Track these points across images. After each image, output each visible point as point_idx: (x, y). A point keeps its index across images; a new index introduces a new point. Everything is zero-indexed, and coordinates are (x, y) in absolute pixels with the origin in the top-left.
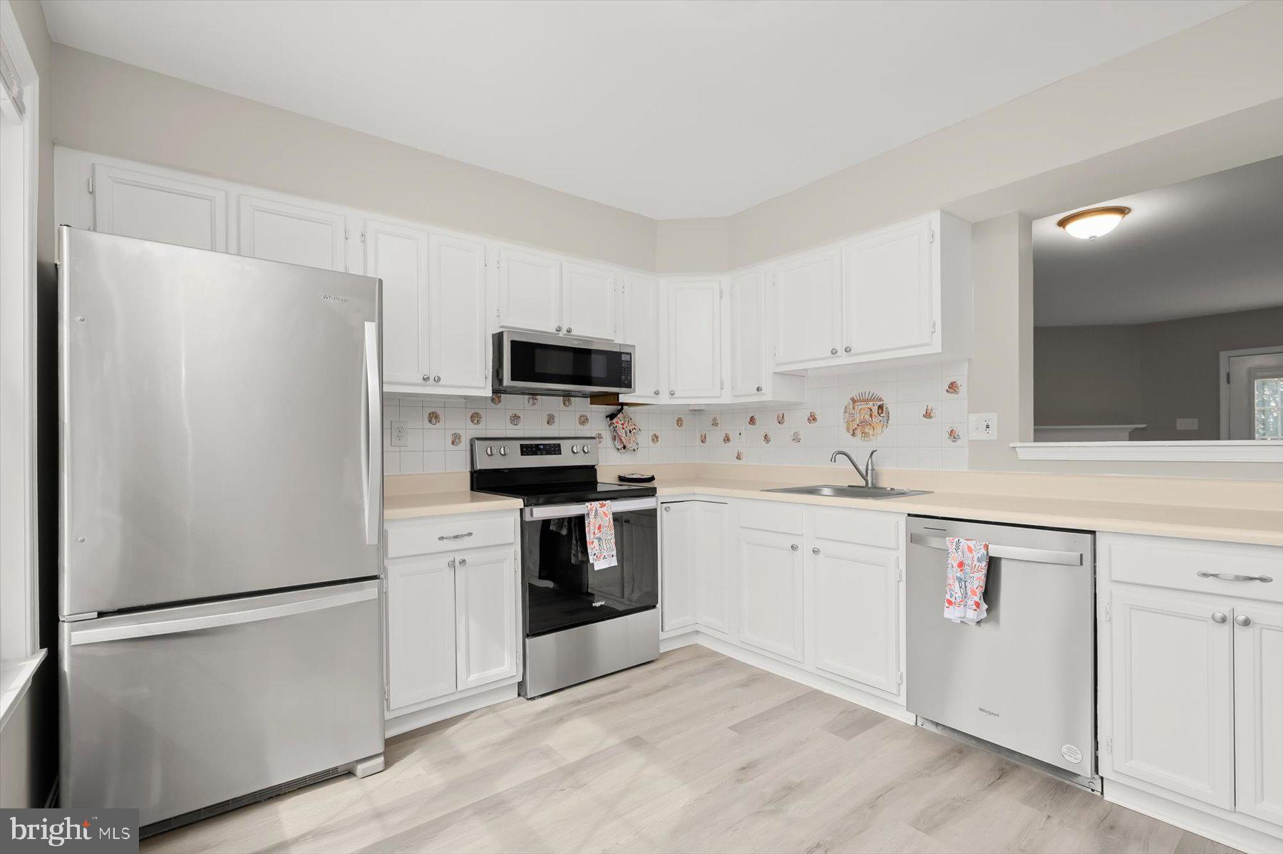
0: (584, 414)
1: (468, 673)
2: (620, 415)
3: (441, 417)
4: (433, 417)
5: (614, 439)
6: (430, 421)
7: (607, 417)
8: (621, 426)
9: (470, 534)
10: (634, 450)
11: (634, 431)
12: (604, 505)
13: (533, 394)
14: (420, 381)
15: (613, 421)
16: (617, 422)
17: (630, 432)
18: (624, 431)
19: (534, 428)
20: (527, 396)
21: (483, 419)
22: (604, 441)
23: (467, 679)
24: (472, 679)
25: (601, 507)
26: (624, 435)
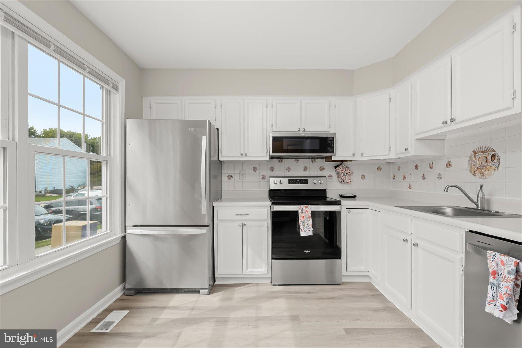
0: (322, 166)
1: (247, 268)
2: (341, 166)
3: (258, 168)
4: (255, 169)
5: (338, 177)
6: (254, 170)
7: (334, 167)
8: (341, 171)
9: (247, 214)
10: (348, 182)
11: (349, 173)
12: (307, 207)
13: (297, 158)
14: (240, 155)
15: (336, 169)
16: (339, 169)
17: (347, 174)
18: (342, 174)
19: (298, 172)
20: (294, 159)
21: (275, 169)
22: (333, 178)
23: (247, 270)
24: (248, 271)
25: (305, 208)
26: (343, 175)
